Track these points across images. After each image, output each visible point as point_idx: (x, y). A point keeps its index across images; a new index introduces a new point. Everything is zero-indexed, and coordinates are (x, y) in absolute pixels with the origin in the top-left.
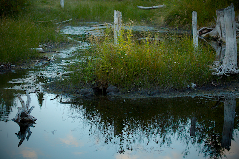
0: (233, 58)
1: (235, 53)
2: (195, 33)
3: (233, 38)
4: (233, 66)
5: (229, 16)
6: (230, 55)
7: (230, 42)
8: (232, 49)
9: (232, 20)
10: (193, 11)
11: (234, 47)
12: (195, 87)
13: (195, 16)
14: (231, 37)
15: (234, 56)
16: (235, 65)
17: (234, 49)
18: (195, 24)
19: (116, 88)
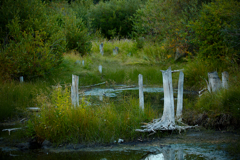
0: (170, 116)
1: (172, 111)
2: (141, 94)
3: (170, 98)
4: (169, 123)
5: (166, 78)
6: (167, 113)
7: (167, 102)
8: (169, 108)
9: (169, 82)
10: (139, 74)
11: (170, 106)
12: (122, 142)
13: (141, 79)
14: (168, 97)
15: (170, 114)
16: (172, 122)
17: (171, 107)
18: (141, 86)
19: (50, 143)
